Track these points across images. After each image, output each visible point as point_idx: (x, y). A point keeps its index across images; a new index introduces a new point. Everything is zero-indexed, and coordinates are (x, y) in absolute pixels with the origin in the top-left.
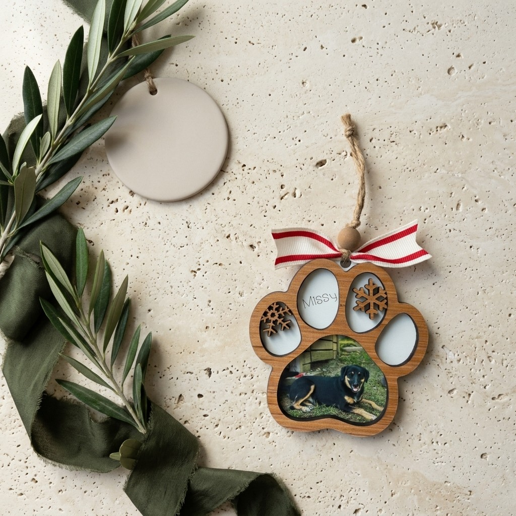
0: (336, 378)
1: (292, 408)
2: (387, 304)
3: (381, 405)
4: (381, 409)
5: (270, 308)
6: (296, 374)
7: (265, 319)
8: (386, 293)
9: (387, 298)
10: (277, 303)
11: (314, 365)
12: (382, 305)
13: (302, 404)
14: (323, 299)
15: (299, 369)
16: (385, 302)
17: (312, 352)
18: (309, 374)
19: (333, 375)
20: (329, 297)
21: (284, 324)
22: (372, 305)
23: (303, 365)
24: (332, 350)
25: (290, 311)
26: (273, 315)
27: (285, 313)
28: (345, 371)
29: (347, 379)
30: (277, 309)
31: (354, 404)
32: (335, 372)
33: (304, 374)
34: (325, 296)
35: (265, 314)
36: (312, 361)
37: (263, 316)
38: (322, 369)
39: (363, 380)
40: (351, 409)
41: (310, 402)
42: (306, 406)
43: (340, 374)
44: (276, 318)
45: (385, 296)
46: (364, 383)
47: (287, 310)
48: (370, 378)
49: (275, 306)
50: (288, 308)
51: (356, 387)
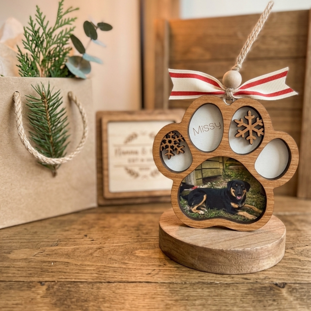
0: (223, 190)
1: (191, 211)
2: (263, 131)
3: (260, 209)
4: (261, 211)
5: (167, 136)
6: (191, 186)
7: (164, 145)
8: (263, 123)
9: (263, 127)
10: (173, 132)
11: (205, 180)
12: (260, 132)
13: (198, 209)
14: (209, 127)
15: (193, 182)
16: (262, 129)
17: (203, 170)
18: (201, 187)
19: (221, 187)
20: (215, 125)
21: (179, 149)
22: (251, 132)
23: (197, 180)
24: (219, 168)
25: (183, 139)
26: (170, 142)
27: (179, 140)
28: (230, 184)
29: (232, 190)
30: (173, 137)
31: (239, 208)
32: (222, 185)
33: (198, 187)
34: (211, 125)
35: (164, 141)
36: (204, 177)
37: (163, 143)
38: (211, 183)
39: (245, 191)
40: (237, 212)
41: (204, 207)
42: (201, 210)
43: (226, 186)
44: (172, 144)
45: (261, 124)
46: (246, 193)
47: (180, 138)
48: (250, 189)
49: (171, 135)
50: (181, 136)
51: (239, 195)
